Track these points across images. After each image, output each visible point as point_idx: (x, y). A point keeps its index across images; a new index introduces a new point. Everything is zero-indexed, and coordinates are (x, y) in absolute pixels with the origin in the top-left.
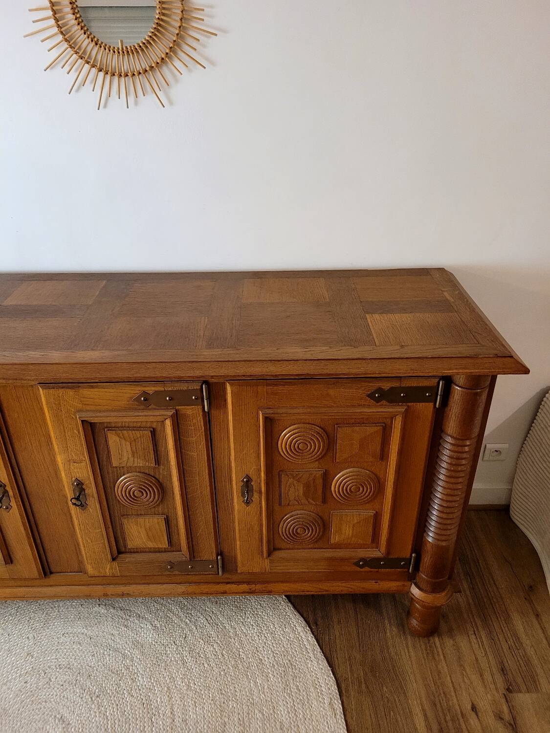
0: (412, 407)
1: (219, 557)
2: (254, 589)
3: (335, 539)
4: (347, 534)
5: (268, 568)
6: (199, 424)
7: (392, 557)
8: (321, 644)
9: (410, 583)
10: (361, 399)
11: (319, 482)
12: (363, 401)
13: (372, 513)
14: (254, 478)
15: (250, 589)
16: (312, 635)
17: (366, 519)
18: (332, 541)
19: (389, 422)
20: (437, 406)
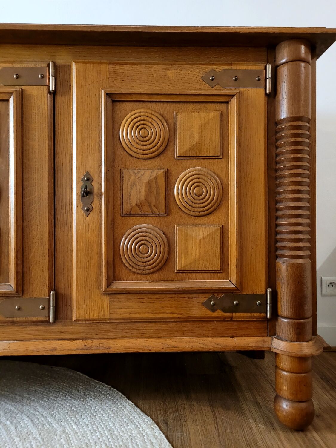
0: (245, 93)
1: (52, 293)
2: (90, 346)
3: (181, 262)
4: (194, 255)
5: (107, 311)
6: (43, 107)
7: (245, 294)
8: (171, 439)
9: (270, 338)
10: (197, 83)
11: (162, 182)
12: (199, 84)
13: (218, 227)
14: (94, 176)
15: (85, 346)
16: (160, 431)
17: (212, 233)
18: (178, 267)
19: (225, 111)
20: (267, 92)
